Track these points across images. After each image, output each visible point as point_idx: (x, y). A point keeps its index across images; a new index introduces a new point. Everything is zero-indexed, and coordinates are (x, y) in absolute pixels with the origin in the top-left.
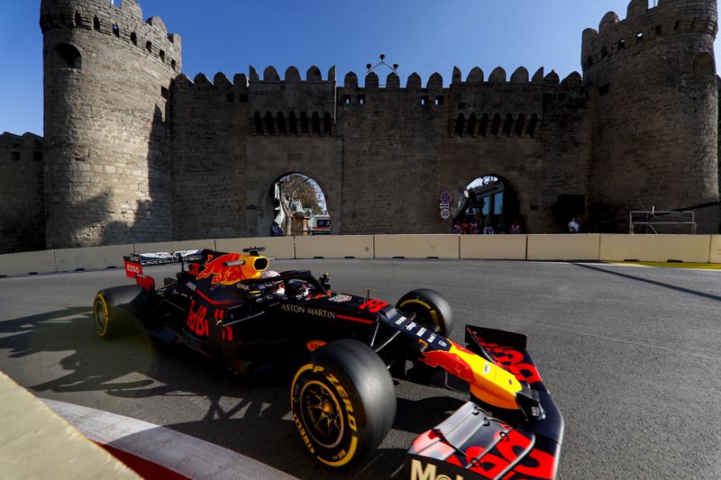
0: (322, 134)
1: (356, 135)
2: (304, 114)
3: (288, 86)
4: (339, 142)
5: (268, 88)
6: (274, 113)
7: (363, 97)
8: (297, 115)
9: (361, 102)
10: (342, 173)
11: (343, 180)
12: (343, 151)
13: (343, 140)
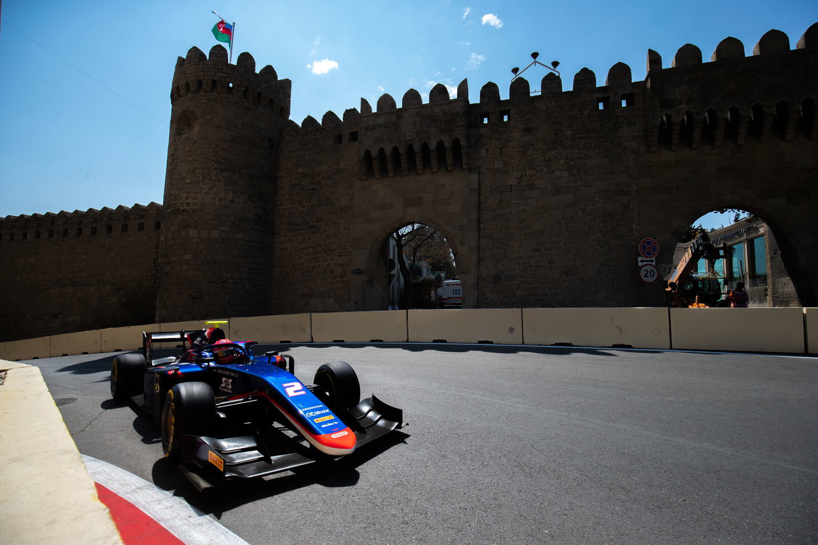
0: (450, 168)
1: (498, 165)
2: (425, 146)
3: (405, 115)
4: (474, 177)
5: (381, 120)
6: (388, 150)
7: (507, 112)
8: (417, 148)
9: (506, 119)
10: (479, 219)
11: (479, 230)
12: (480, 189)
13: (479, 173)
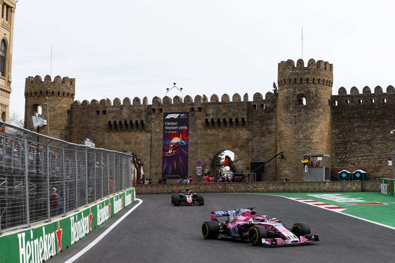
1: (158, 130)
2: (131, 122)
3: (124, 108)
4: (149, 135)
5: (115, 109)
6: (118, 122)
8: (128, 123)
10: (151, 151)
11: (151, 155)
12: (151, 139)
13: (151, 133)
